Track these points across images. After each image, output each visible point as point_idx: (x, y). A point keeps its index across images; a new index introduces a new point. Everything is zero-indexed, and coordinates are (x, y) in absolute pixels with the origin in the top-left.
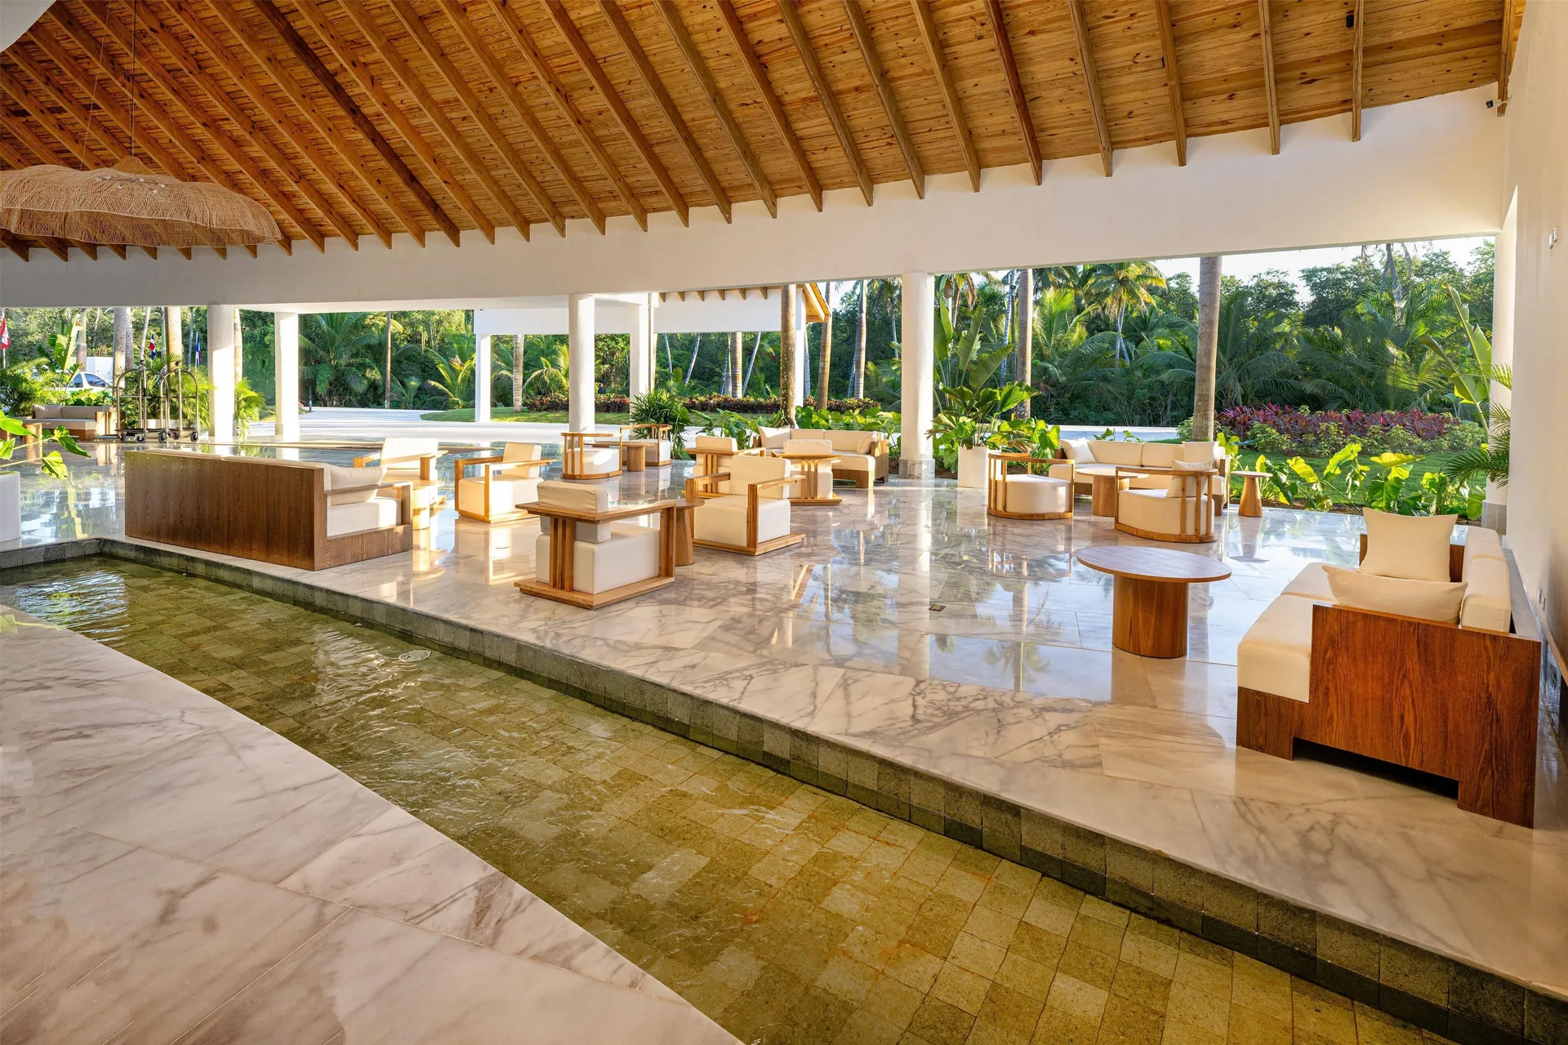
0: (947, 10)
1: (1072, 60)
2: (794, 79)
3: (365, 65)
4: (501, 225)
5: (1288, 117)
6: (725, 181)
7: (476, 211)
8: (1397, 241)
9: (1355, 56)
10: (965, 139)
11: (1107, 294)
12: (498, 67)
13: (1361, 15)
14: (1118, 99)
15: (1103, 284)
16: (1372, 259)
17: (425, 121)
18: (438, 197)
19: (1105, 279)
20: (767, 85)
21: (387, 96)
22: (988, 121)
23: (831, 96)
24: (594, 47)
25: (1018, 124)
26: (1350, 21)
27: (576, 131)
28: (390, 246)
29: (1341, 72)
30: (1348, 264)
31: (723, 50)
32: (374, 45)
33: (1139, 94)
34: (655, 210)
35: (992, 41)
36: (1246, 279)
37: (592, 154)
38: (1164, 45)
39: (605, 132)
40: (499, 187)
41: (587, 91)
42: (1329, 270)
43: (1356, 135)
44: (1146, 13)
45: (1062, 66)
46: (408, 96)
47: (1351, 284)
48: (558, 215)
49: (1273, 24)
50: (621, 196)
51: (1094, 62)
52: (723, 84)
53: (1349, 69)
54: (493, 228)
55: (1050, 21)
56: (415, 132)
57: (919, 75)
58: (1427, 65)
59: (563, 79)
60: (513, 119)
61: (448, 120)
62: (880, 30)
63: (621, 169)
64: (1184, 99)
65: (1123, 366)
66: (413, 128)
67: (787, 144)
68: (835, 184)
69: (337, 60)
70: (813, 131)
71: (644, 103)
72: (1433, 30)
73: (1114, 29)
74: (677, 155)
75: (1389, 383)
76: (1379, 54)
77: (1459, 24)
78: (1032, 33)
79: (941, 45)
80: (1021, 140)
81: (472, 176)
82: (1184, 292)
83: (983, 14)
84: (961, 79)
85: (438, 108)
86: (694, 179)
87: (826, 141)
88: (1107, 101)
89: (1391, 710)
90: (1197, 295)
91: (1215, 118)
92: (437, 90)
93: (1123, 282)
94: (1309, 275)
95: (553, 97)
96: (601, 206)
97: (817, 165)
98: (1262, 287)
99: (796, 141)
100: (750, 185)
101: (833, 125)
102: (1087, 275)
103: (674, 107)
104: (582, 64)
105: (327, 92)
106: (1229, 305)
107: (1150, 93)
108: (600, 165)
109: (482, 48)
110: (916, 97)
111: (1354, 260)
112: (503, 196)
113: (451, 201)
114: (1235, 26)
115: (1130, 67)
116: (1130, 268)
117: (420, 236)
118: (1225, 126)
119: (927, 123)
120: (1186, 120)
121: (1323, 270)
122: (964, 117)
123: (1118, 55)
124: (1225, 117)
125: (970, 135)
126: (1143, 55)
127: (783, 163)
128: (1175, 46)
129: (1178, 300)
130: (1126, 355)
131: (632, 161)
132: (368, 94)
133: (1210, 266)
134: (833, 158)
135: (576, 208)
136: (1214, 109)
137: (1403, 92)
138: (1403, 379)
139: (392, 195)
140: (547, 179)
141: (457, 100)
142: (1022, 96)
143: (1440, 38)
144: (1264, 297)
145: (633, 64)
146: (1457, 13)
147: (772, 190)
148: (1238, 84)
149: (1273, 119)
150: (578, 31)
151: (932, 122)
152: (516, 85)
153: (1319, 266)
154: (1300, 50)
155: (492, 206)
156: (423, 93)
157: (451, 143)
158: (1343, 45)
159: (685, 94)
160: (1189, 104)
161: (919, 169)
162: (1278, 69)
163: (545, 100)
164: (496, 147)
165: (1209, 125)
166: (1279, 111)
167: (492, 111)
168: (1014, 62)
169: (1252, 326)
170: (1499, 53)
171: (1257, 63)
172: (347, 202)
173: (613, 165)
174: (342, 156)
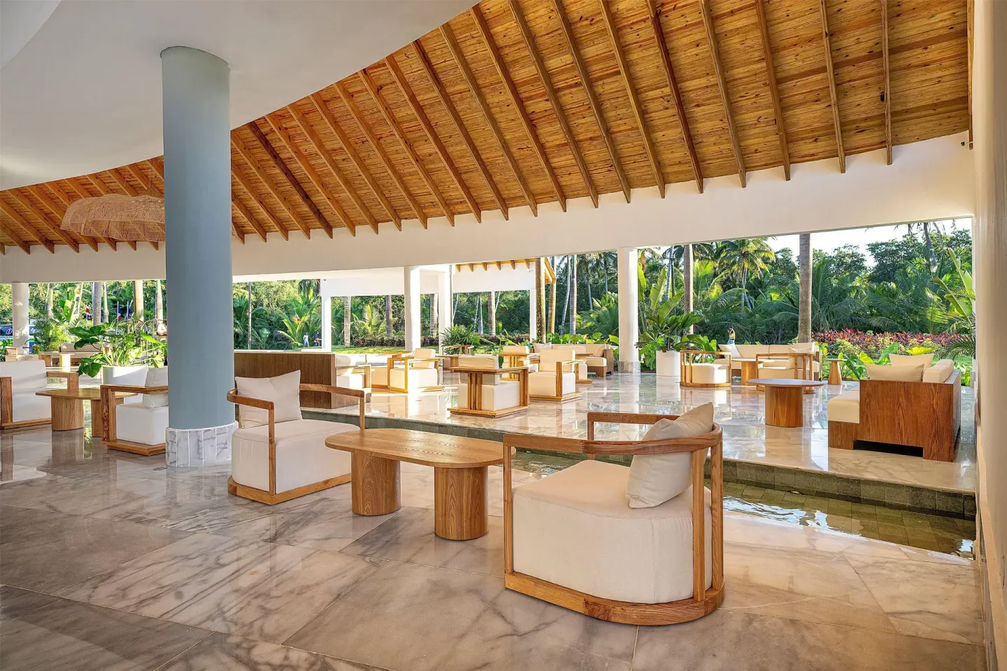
0: (647, 93)
1: (721, 120)
2: (553, 134)
3: (286, 129)
4: (360, 224)
5: (849, 152)
6: (505, 194)
7: (346, 216)
8: (931, 221)
9: (886, 117)
10: (656, 167)
11: (734, 263)
12: (369, 129)
13: (888, 95)
14: (749, 142)
15: (731, 257)
16: (916, 236)
17: (320, 161)
18: (321, 208)
19: (733, 253)
20: (536, 137)
21: (297, 148)
22: (670, 156)
23: (575, 143)
24: (430, 116)
25: (690, 158)
26: (882, 98)
27: (416, 166)
28: (287, 239)
29: (880, 125)
30: (900, 239)
31: (511, 117)
32: (294, 116)
33: (762, 139)
34: (460, 213)
35: (674, 111)
36: (829, 251)
37: (424, 179)
38: (776, 111)
39: (432, 166)
40: (361, 200)
41: (424, 142)
42: (886, 244)
43: (889, 162)
44: (765, 94)
45: (717, 124)
46: (312, 147)
47: (902, 253)
48: (397, 216)
49: (838, 99)
50: (440, 204)
51: (734, 121)
52: (508, 137)
53: (883, 124)
54: (354, 226)
55: (708, 99)
56: (312, 168)
57: (629, 130)
58: (928, 121)
59: (409, 136)
60: (376, 159)
61: (334, 161)
62: (607, 105)
63: (440, 188)
64: (788, 142)
65: (747, 311)
66: (310, 165)
67: (546, 171)
68: (574, 195)
69: (270, 126)
70: (563, 163)
71: (459, 148)
72: (930, 102)
73: (745, 103)
74: (478, 179)
75: (929, 318)
76: (900, 116)
77: (945, 99)
78: (698, 106)
79: (643, 113)
80: (692, 167)
81: (346, 194)
82: (787, 261)
83: (669, 95)
84: (654, 132)
85: (329, 153)
86: (488, 194)
87: (570, 170)
88: (743, 144)
89: (894, 420)
90: (796, 264)
91: (807, 153)
92: (328, 143)
93: (745, 255)
94: (873, 248)
95: (403, 146)
96: (425, 211)
97: (564, 183)
98: (841, 257)
99: (552, 170)
100: (523, 197)
101: (576, 161)
102: (720, 251)
103: (477, 151)
104: (423, 126)
105: (260, 145)
106: (819, 269)
107: (768, 139)
108: (428, 186)
109: (361, 118)
110: (626, 143)
111: (904, 237)
112: (364, 206)
113: (330, 211)
114: (817, 101)
115: (755, 124)
116: (750, 246)
117: (307, 232)
118: (812, 157)
119: (632, 158)
120: (789, 154)
121: (882, 244)
122: (655, 154)
123: (748, 117)
124: (812, 152)
125: (659, 165)
126: (763, 117)
127: (543, 183)
128: (782, 112)
129: (783, 267)
130: (749, 304)
131: (447, 184)
132: (288, 146)
133: (805, 240)
134: (574, 179)
135: (410, 212)
136: (806, 147)
137: (915, 136)
138: (937, 315)
139: (292, 207)
140: (392, 195)
141: (341, 148)
142: (692, 141)
143: (934, 106)
144: (843, 263)
145: (455, 126)
146: (943, 93)
147: (535, 199)
148: (821, 133)
149: (841, 153)
150: (421, 107)
151: (636, 157)
152: (379, 139)
153: (880, 242)
154: (854, 114)
155: (356, 212)
156: (321, 145)
157: (335, 174)
158: (880, 110)
159: (484, 143)
160: (791, 145)
161: (627, 185)
162: (842, 125)
163: (397, 148)
164: (364, 176)
165: (803, 157)
166: (844, 147)
167: (362, 155)
168: (687, 122)
169: (834, 282)
170: (968, 114)
171: (830, 121)
172: (264, 212)
173: (435, 186)
174: (266, 184)
